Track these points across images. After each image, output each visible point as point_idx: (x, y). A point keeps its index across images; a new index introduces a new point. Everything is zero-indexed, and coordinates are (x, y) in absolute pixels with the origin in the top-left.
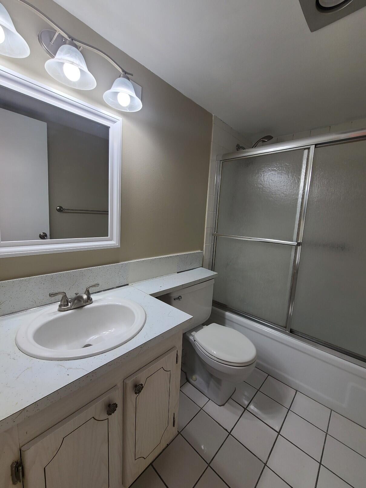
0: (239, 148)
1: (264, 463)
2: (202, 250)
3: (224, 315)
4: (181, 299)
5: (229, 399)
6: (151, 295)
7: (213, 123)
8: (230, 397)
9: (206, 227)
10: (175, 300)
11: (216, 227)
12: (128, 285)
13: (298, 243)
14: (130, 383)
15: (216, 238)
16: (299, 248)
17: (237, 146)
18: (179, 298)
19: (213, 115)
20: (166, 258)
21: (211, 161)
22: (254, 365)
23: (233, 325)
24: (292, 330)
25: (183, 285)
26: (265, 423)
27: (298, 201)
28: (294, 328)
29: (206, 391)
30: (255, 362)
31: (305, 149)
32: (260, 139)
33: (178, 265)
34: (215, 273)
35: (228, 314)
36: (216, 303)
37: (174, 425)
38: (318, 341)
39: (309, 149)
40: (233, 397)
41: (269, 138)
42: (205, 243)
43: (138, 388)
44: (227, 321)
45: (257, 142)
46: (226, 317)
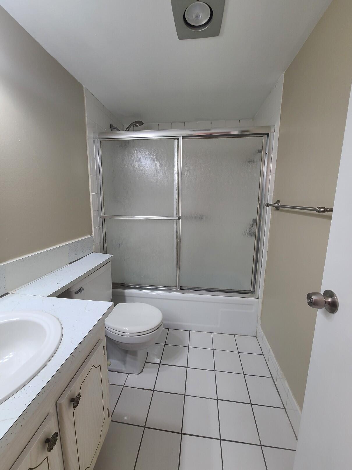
0: (113, 128)
1: (184, 395)
2: (91, 234)
3: (124, 293)
4: (83, 291)
5: (145, 363)
6: (51, 296)
7: (85, 95)
8: (146, 362)
9: (92, 210)
10: (76, 293)
11: (104, 209)
12: (7, 294)
13: (179, 217)
14: (64, 401)
15: (104, 220)
16: (180, 221)
17: (111, 126)
18: (81, 290)
19: (84, 86)
20: (54, 249)
21: (87, 138)
22: (162, 326)
23: (134, 299)
24: (181, 287)
25: (83, 275)
26: (177, 366)
27: (175, 183)
28: (183, 285)
29: (123, 369)
30: (163, 324)
31: (175, 139)
32: (133, 123)
33: (69, 256)
34: (111, 255)
35: (127, 291)
36: (115, 285)
37: (109, 416)
38: (199, 289)
39: (178, 139)
40: (148, 361)
41: (141, 123)
42: (93, 227)
43: (75, 401)
44: (127, 298)
45: (131, 125)
46: (126, 295)
